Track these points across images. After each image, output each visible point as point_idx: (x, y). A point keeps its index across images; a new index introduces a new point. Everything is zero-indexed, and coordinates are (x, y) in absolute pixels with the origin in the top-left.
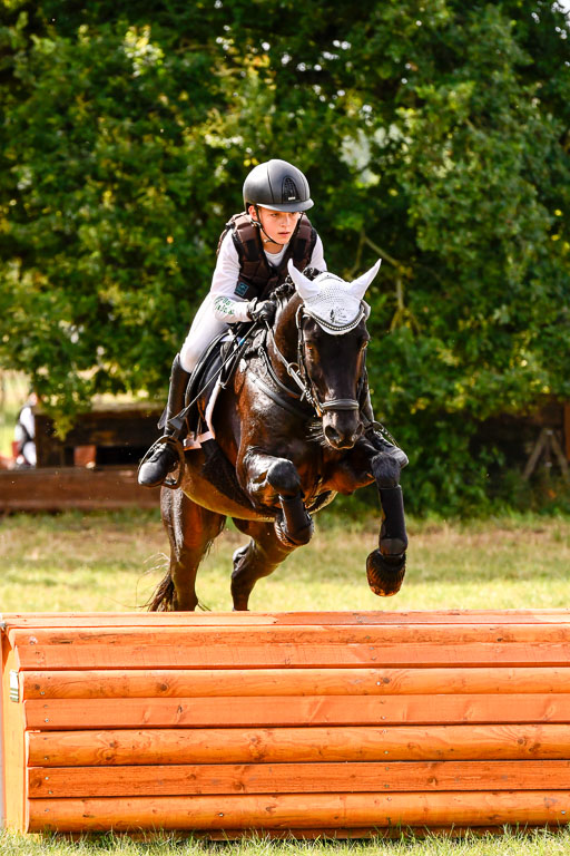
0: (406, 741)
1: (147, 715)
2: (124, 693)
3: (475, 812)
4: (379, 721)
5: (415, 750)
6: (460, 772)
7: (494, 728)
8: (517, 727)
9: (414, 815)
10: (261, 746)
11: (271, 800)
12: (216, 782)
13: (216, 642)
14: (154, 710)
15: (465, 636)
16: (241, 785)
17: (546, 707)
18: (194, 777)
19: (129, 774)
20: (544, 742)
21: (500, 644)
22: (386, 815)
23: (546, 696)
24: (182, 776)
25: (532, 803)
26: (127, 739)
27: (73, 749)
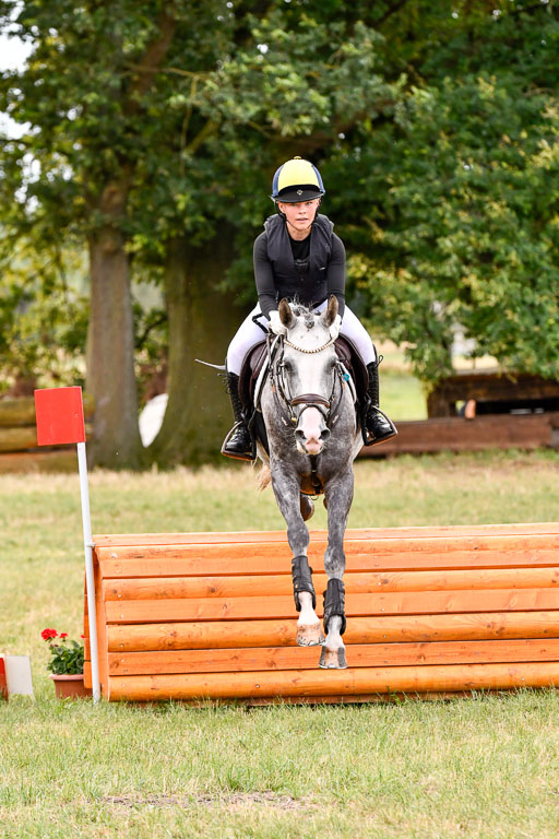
0: (400, 628)
1: (200, 611)
2: (183, 595)
3: (455, 681)
4: (380, 612)
5: (408, 634)
6: (442, 650)
7: (469, 616)
8: (487, 615)
9: (408, 684)
10: (288, 633)
11: (296, 674)
12: (253, 661)
13: (255, 555)
14: (206, 607)
15: (449, 546)
16: (273, 663)
17: (509, 600)
18: (236, 657)
19: (185, 655)
20: (508, 626)
21: (477, 552)
22: (385, 684)
23: (510, 591)
24: (227, 657)
25: (498, 674)
26: (184, 631)
27: (141, 639)
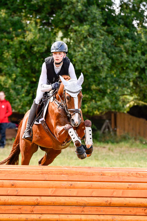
0: (76, 201)
1: (8, 192)
2: (2, 186)
3: (94, 220)
4: (69, 195)
5: (79, 203)
6: (90, 209)
7: (99, 198)
8: (105, 198)
9: (78, 220)
10: (38, 201)
11: (40, 215)
12: (26, 210)
13: (27, 173)
15: (92, 174)
16: (33, 211)
17: (113, 193)
18: (20, 209)
20: (112, 202)
21: (102, 176)
22: (70, 220)
23: (113, 190)
24: (17, 208)
25: (109, 218)
26: (3, 198)
